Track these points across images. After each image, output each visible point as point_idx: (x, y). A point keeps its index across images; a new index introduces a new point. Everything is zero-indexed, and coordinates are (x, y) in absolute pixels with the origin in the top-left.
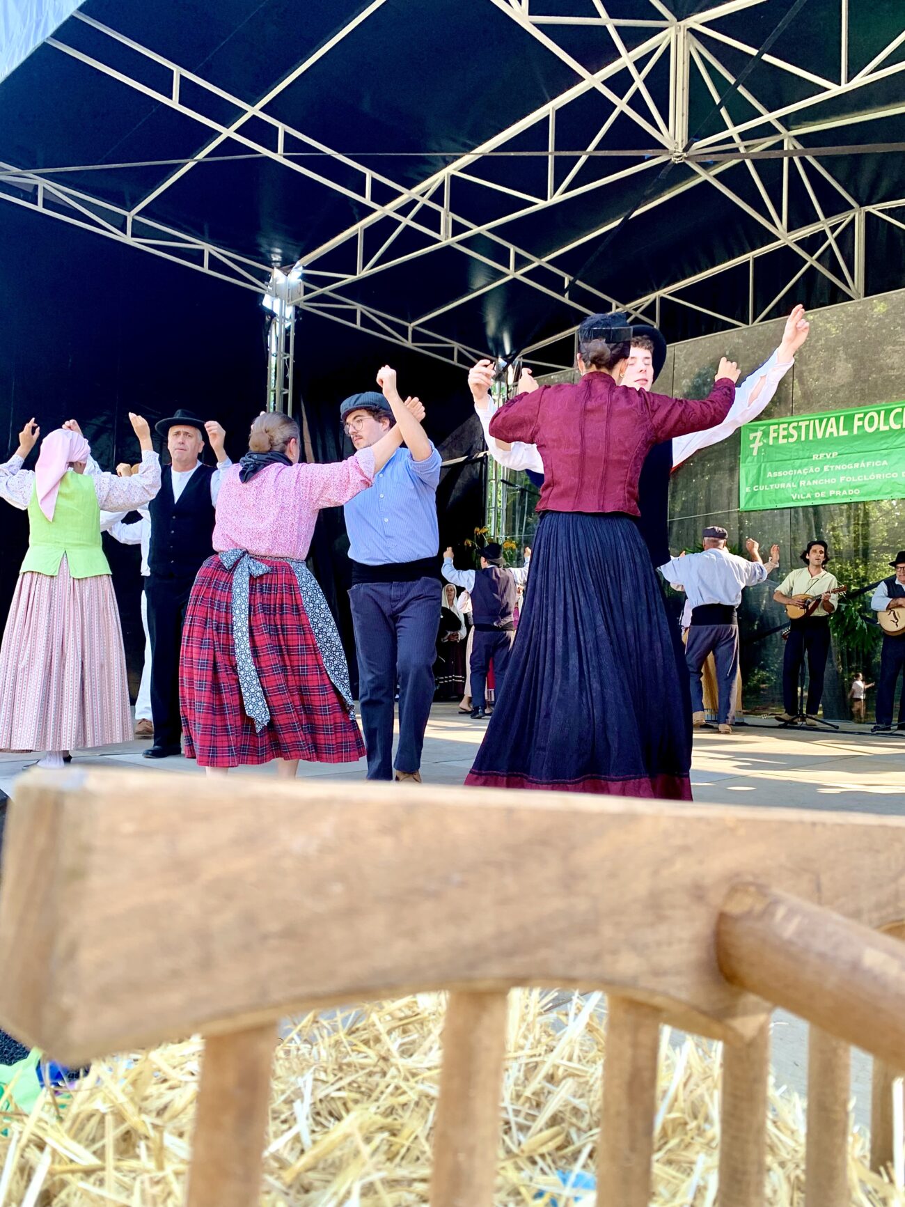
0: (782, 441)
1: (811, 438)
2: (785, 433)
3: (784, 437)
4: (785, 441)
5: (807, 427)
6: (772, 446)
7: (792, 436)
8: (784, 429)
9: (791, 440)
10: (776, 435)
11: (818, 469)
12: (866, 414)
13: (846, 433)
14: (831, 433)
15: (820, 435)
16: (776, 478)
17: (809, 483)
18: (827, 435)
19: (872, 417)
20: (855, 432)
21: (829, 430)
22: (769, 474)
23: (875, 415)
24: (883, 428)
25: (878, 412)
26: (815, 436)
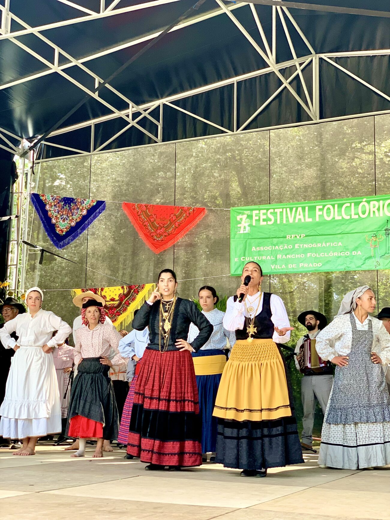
0: (262, 223)
1: (284, 222)
2: (265, 217)
3: (264, 220)
4: (265, 223)
5: (281, 213)
6: (255, 226)
7: (270, 220)
8: (264, 214)
9: (269, 223)
10: (257, 218)
11: (290, 247)
12: (324, 206)
13: (310, 220)
14: (300, 219)
15: (291, 220)
16: (259, 251)
17: (284, 257)
18: (297, 221)
19: (329, 209)
20: (317, 219)
21: (298, 217)
22: (254, 249)
23: (331, 206)
24: (337, 218)
25: (333, 206)
26: (287, 220)
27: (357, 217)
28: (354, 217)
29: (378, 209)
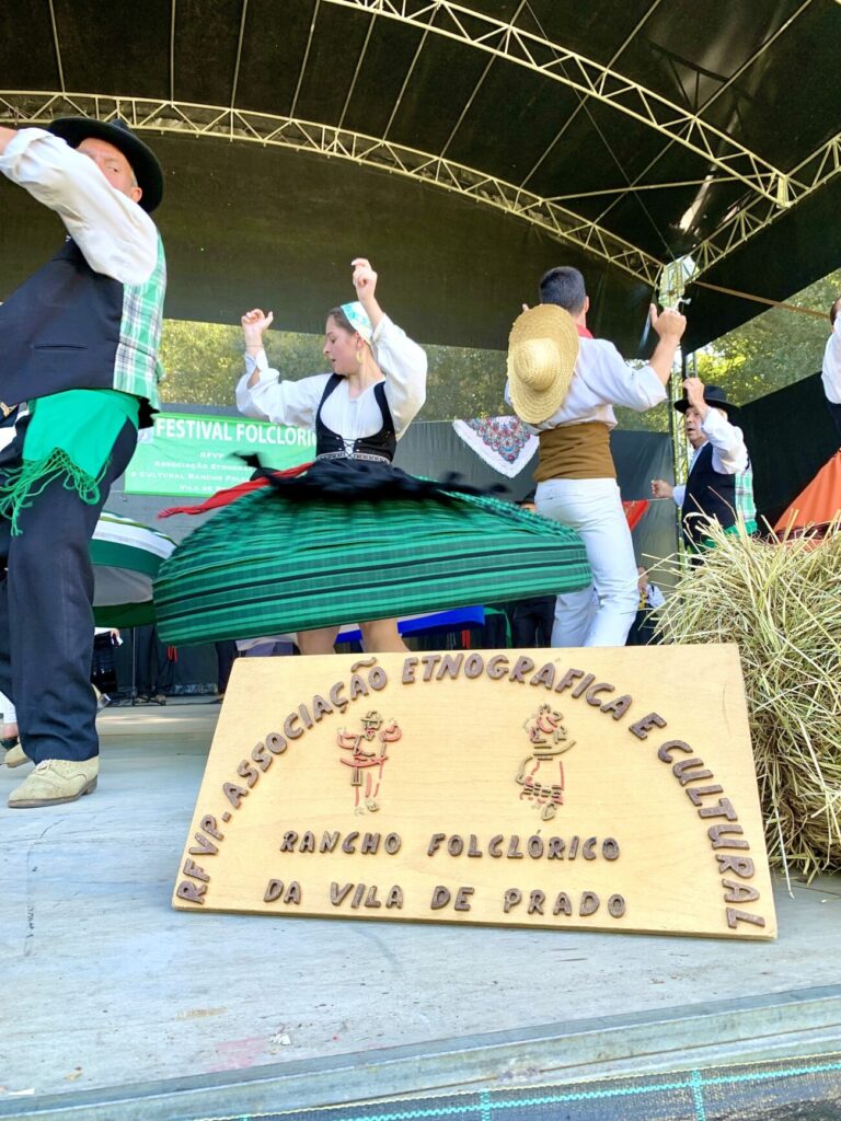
0: (169, 435)
1: (198, 436)
2: (173, 428)
3: (172, 431)
4: (172, 435)
5: (194, 427)
6: (158, 438)
7: (180, 432)
8: (172, 424)
9: (179, 436)
10: (163, 427)
11: (205, 466)
12: (246, 425)
13: (229, 439)
14: (217, 437)
15: (207, 436)
16: (165, 468)
17: (197, 477)
18: (214, 437)
19: (251, 429)
20: (238, 439)
21: (215, 433)
22: (157, 463)
23: (254, 427)
24: (262, 441)
25: (257, 426)
26: (202, 435)
27: (283, 442)
28: (280, 442)
29: (306, 437)
